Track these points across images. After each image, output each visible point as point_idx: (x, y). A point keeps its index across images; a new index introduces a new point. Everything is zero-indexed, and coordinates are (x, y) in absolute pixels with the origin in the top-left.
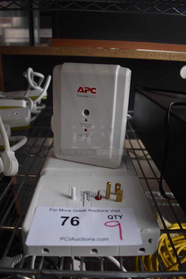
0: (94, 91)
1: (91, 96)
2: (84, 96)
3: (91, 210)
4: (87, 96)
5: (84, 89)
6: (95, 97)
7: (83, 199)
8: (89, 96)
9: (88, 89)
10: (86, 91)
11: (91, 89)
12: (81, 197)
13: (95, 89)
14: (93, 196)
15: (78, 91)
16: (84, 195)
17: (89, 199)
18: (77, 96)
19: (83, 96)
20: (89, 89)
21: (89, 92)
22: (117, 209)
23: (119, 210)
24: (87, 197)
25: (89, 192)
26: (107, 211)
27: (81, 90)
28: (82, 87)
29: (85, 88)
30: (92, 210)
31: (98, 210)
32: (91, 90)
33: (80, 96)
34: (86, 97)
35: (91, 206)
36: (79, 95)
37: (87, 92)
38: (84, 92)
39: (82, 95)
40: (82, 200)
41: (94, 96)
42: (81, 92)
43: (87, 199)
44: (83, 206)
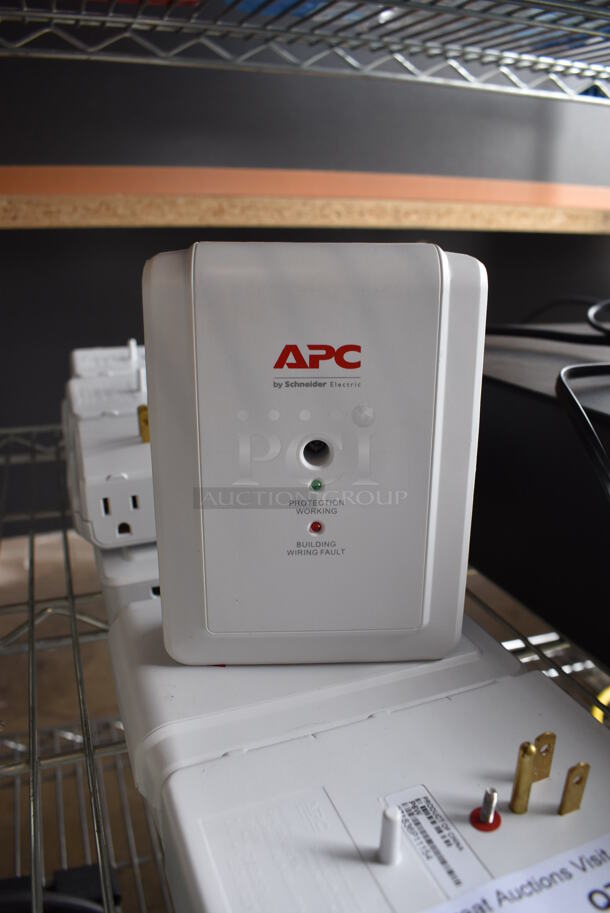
0: (349, 357)
1: (339, 381)
2: (307, 385)
3: (508, 895)
4: (322, 381)
5: (306, 354)
6: (358, 381)
7: (428, 848)
8: (328, 381)
9: (323, 352)
10: (314, 362)
11: (339, 350)
12: (412, 837)
13: (357, 349)
14: (456, 819)
15: (279, 364)
16: (418, 823)
17: (455, 839)
18: (276, 385)
19: (300, 385)
20: (330, 352)
21: (329, 366)
22: (589, 850)
23: (603, 852)
24: (439, 831)
25: (428, 801)
26: (566, 874)
27: (291, 359)
28: (295, 347)
29: (311, 347)
30: (511, 894)
31: (530, 884)
32: (338, 355)
33: (287, 384)
34: (316, 384)
35: (493, 877)
36: (283, 381)
37: (321, 362)
38: (305, 366)
39: (299, 381)
40: (431, 853)
41: (348, 381)
42: (291, 366)
43: (447, 842)
44: (458, 883)
